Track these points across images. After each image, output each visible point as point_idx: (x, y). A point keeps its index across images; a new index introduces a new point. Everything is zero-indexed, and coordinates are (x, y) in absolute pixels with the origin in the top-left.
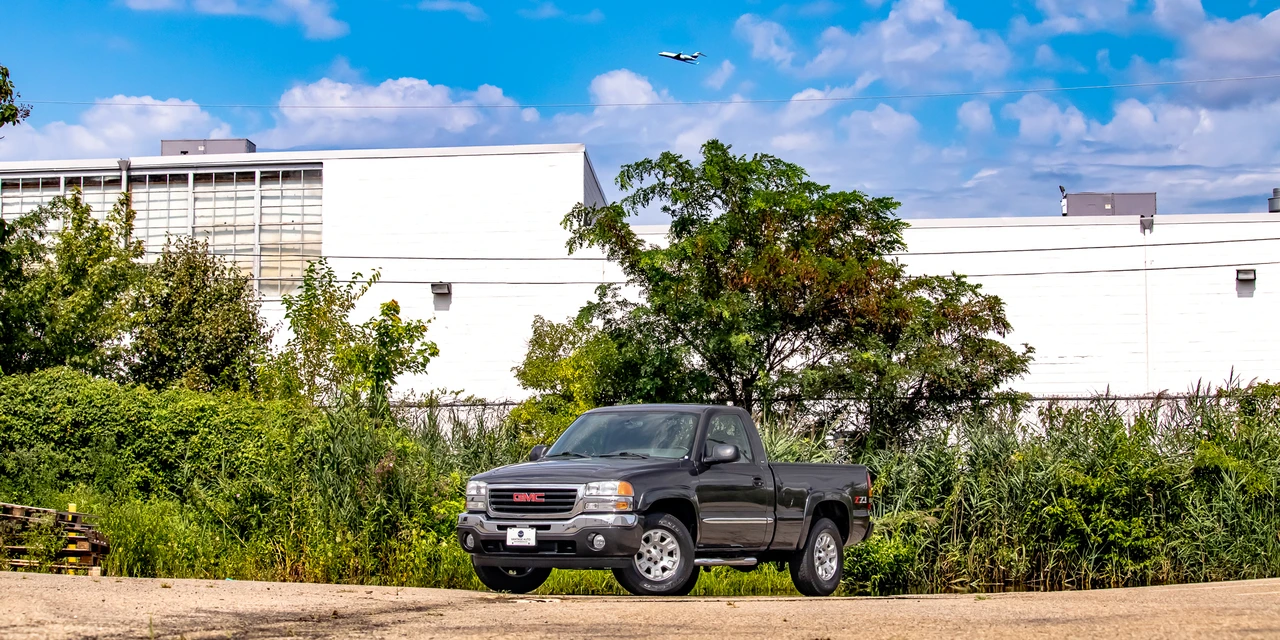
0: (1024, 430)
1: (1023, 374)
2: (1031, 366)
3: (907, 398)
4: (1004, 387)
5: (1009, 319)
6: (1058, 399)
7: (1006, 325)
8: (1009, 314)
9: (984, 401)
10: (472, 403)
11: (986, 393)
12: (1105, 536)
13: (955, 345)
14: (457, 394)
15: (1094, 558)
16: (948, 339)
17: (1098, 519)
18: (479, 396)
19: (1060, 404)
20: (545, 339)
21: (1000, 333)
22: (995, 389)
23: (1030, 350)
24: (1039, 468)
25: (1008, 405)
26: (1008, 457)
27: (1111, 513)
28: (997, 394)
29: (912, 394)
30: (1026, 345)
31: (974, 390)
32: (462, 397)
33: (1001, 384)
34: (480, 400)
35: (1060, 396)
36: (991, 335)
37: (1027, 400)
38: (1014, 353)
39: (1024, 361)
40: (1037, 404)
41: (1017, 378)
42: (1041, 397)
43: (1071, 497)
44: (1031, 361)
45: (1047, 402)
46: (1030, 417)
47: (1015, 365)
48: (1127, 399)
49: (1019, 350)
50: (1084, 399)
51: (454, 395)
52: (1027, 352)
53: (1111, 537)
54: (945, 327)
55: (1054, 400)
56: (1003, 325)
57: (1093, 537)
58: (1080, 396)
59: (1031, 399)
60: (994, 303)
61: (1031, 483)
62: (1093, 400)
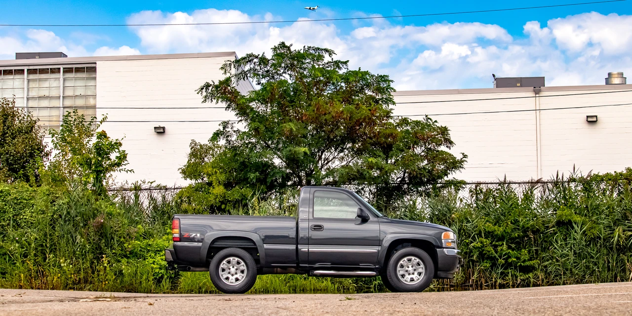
0: (461, 201)
1: (461, 169)
2: (465, 165)
3: (397, 183)
4: (450, 177)
5: (452, 139)
6: (480, 184)
7: (451, 143)
8: (453, 136)
9: (440, 185)
10: (160, 188)
11: (440, 181)
12: (506, 260)
13: (423, 154)
14: (151, 183)
15: (500, 271)
16: (418, 150)
17: (502, 250)
18: (163, 184)
19: (482, 186)
20: (197, 152)
21: (447, 147)
22: (446, 178)
23: (465, 156)
24: (468, 222)
25: (453, 187)
26: (451, 216)
27: (509, 247)
28: (446, 181)
29: (400, 181)
30: (463, 154)
31: (433, 178)
32: (154, 185)
33: (449, 175)
34: (164, 187)
35: (482, 182)
36: (443, 148)
37: (464, 184)
38: (455, 158)
39: (461, 162)
40: (468, 186)
41: (457, 172)
42: (471, 182)
43: (486, 238)
44: (465, 163)
45: (474, 185)
46: (464, 194)
47: (456, 164)
48: (519, 183)
49: (459, 157)
50: (495, 183)
51: (150, 184)
52: (463, 157)
53: (510, 260)
54: (417, 144)
55: (478, 184)
56: (449, 142)
57: (500, 260)
58: (492, 182)
59: (465, 183)
60: (444, 131)
61: (464, 230)
62: (500, 184)
